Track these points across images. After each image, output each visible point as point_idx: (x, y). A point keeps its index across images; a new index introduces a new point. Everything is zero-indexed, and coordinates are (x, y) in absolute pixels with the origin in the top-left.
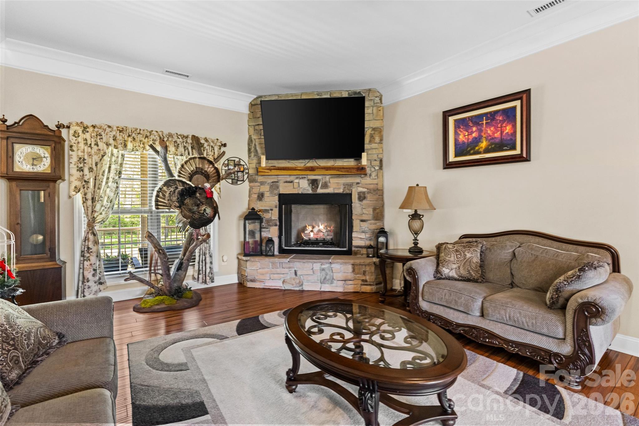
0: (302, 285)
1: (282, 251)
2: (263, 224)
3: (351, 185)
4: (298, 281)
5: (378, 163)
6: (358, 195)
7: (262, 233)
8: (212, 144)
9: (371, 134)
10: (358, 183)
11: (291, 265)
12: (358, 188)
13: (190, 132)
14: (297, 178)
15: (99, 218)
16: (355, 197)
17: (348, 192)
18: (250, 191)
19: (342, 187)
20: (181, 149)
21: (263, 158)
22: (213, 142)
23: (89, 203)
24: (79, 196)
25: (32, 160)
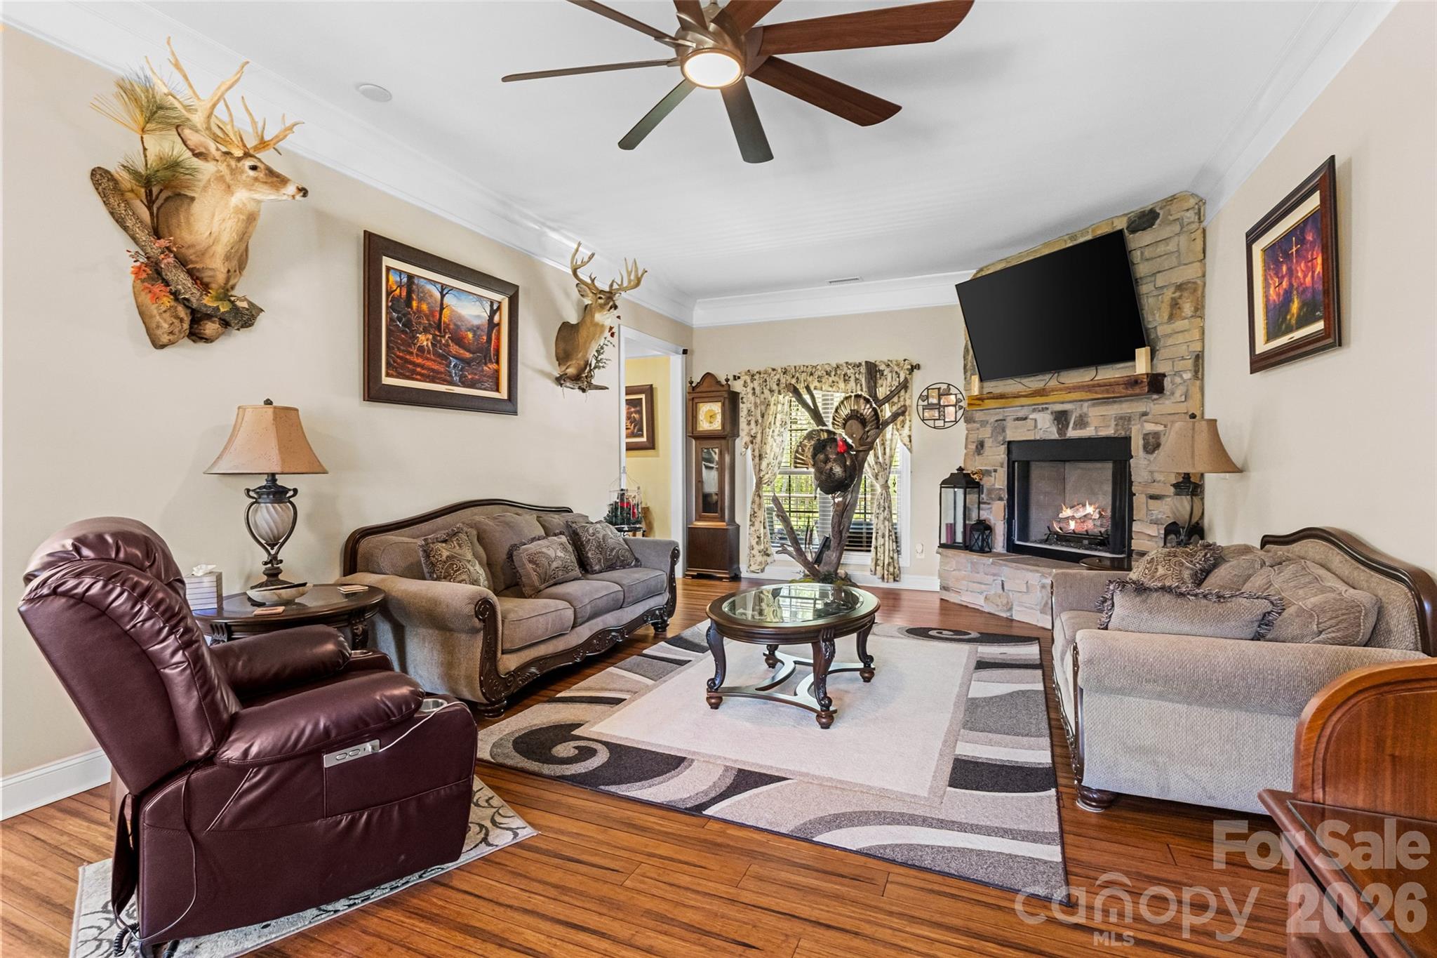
0: (1010, 609)
1: (1012, 548)
2: (983, 496)
3: (1125, 420)
4: (1005, 602)
5: (1189, 363)
6: (1144, 439)
7: (981, 512)
8: (896, 369)
9: (1173, 299)
10: (1145, 414)
11: (995, 570)
12: (1146, 424)
13: (861, 358)
14: (1034, 410)
15: (765, 479)
16: (1137, 445)
17: (1123, 433)
18: (967, 439)
19: (1113, 423)
20: (852, 383)
21: (976, 379)
22: (898, 365)
23: (757, 459)
24: (749, 452)
25: (712, 417)
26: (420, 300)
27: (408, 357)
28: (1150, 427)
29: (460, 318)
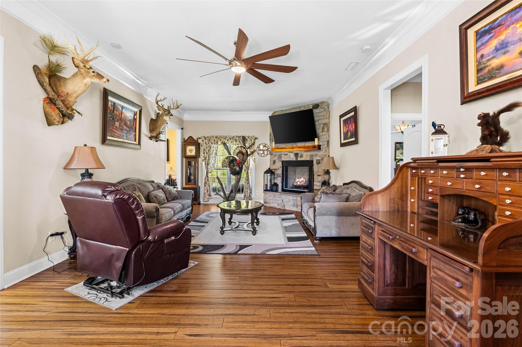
0: (285, 207)
1: (283, 190)
2: (275, 176)
3: (312, 156)
4: (283, 205)
5: (326, 143)
6: (316, 161)
7: (275, 181)
8: (251, 139)
9: (323, 127)
10: (316, 155)
11: (280, 196)
13: (241, 134)
14: (289, 152)
15: (209, 171)
16: (315, 163)
17: (311, 159)
18: (270, 160)
19: (309, 157)
20: (238, 142)
21: (274, 143)
22: (251, 137)
23: (207, 165)
24: (204, 163)
25: (191, 151)
26: (117, 111)
27: (113, 130)
28: (318, 158)
29: (126, 116)
